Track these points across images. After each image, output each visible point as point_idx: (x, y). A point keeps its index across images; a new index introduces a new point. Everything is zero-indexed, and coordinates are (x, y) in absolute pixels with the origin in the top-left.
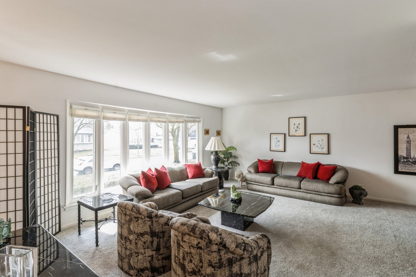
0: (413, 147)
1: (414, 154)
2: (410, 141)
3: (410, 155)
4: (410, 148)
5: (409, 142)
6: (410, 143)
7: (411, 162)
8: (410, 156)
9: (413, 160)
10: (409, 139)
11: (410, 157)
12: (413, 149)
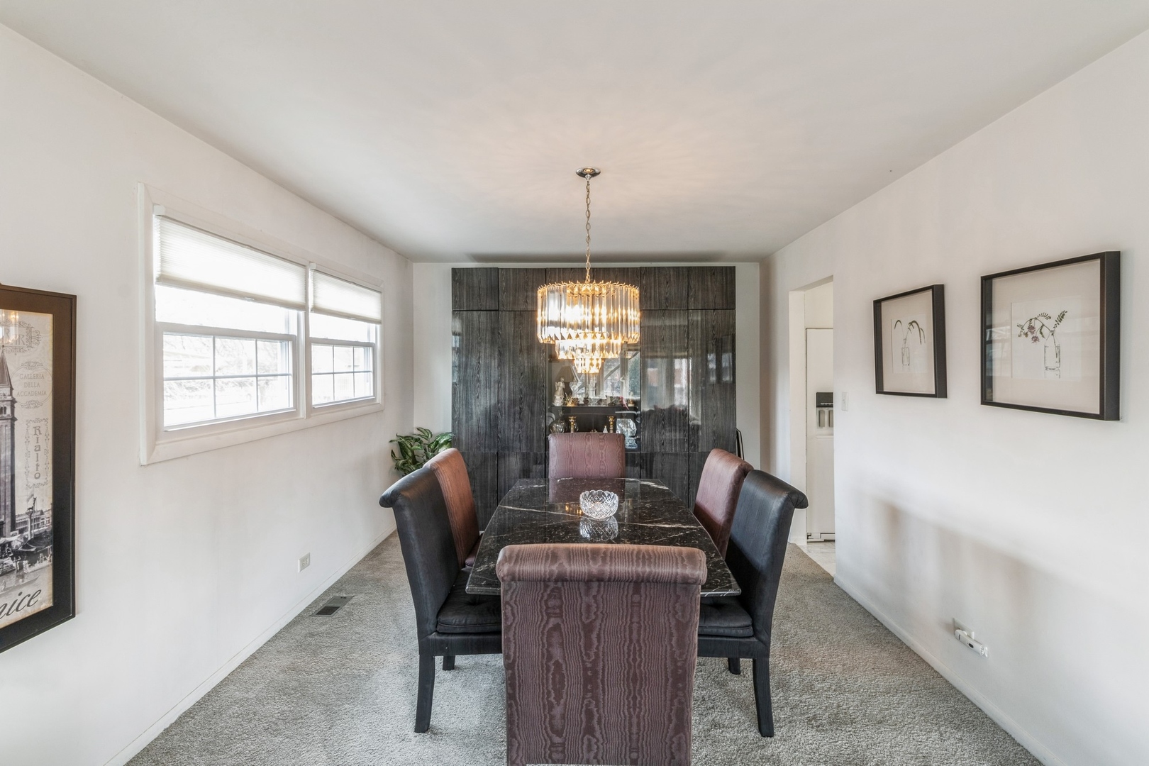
0: (27, 442)
1: (29, 493)
2: (13, 402)
3: (8, 503)
4: (9, 453)
5: (9, 411)
6: (13, 419)
7: (17, 554)
8: (8, 512)
9: (27, 534)
10: (7, 391)
11: (8, 520)
12: (28, 454)
